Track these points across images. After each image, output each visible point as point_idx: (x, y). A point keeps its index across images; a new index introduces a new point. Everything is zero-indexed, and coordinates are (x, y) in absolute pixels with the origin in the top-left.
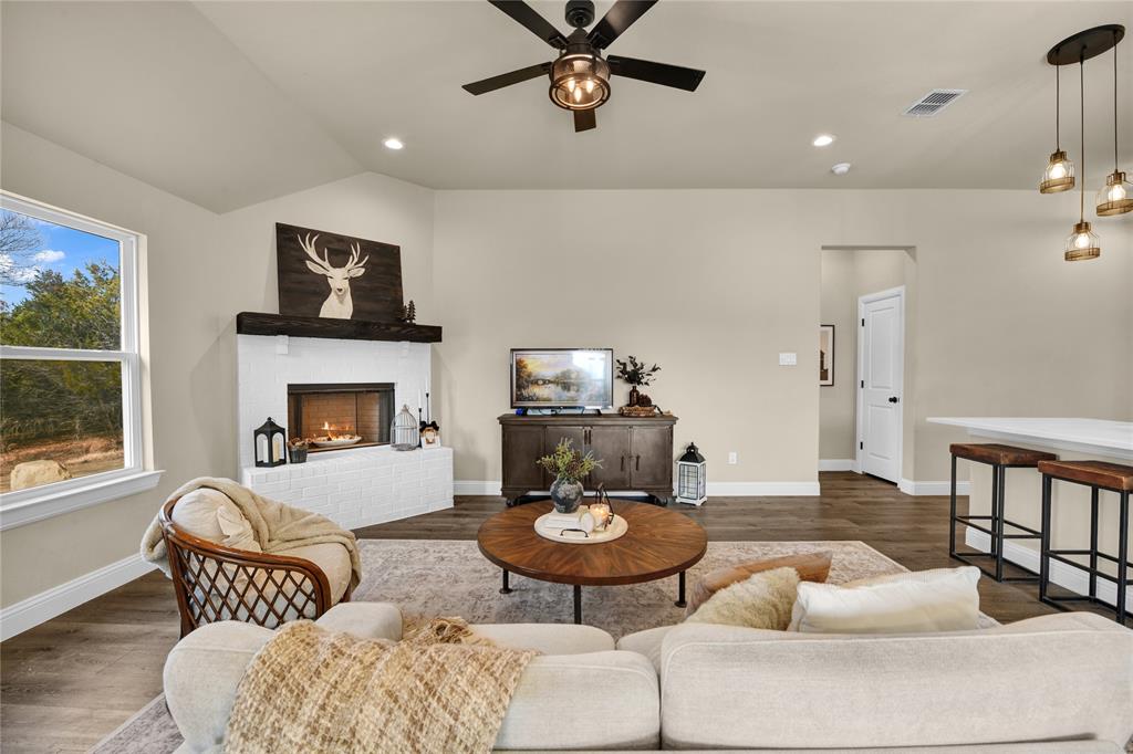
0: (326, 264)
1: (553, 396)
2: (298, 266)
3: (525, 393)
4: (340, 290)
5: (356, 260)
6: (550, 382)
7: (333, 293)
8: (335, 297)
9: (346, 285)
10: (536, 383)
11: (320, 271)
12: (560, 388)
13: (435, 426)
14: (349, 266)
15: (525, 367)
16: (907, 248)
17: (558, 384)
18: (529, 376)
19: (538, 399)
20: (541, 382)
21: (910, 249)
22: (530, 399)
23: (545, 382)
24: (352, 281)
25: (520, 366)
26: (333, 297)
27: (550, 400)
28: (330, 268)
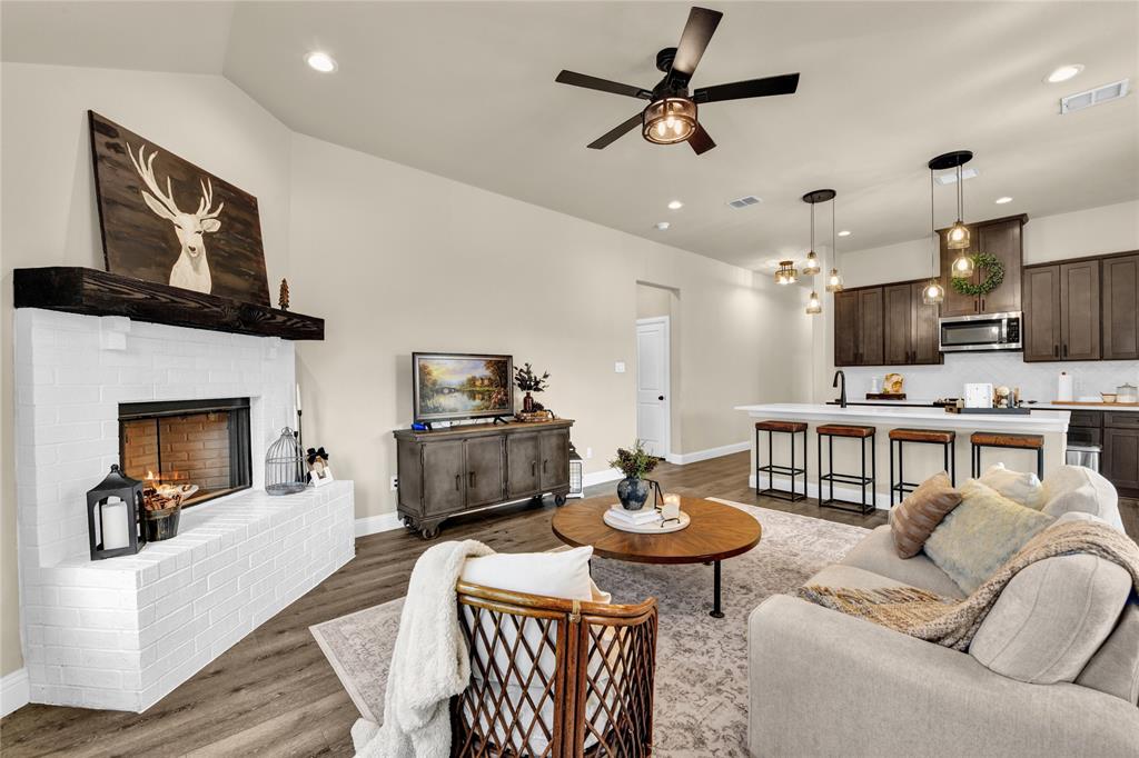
0: (170, 202)
1: (459, 406)
2: (130, 196)
3: (430, 403)
4: (193, 250)
5: (209, 206)
6: (456, 390)
7: (183, 255)
8: (187, 259)
9: (198, 242)
10: (440, 391)
11: (164, 214)
12: (465, 397)
13: (322, 454)
14: (201, 212)
15: (429, 374)
16: (673, 290)
17: (463, 392)
18: (434, 383)
19: (444, 410)
20: (446, 391)
21: (675, 291)
22: (436, 410)
23: (452, 390)
24: (207, 236)
25: (424, 371)
26: (184, 258)
27: (455, 410)
28: (177, 212)
